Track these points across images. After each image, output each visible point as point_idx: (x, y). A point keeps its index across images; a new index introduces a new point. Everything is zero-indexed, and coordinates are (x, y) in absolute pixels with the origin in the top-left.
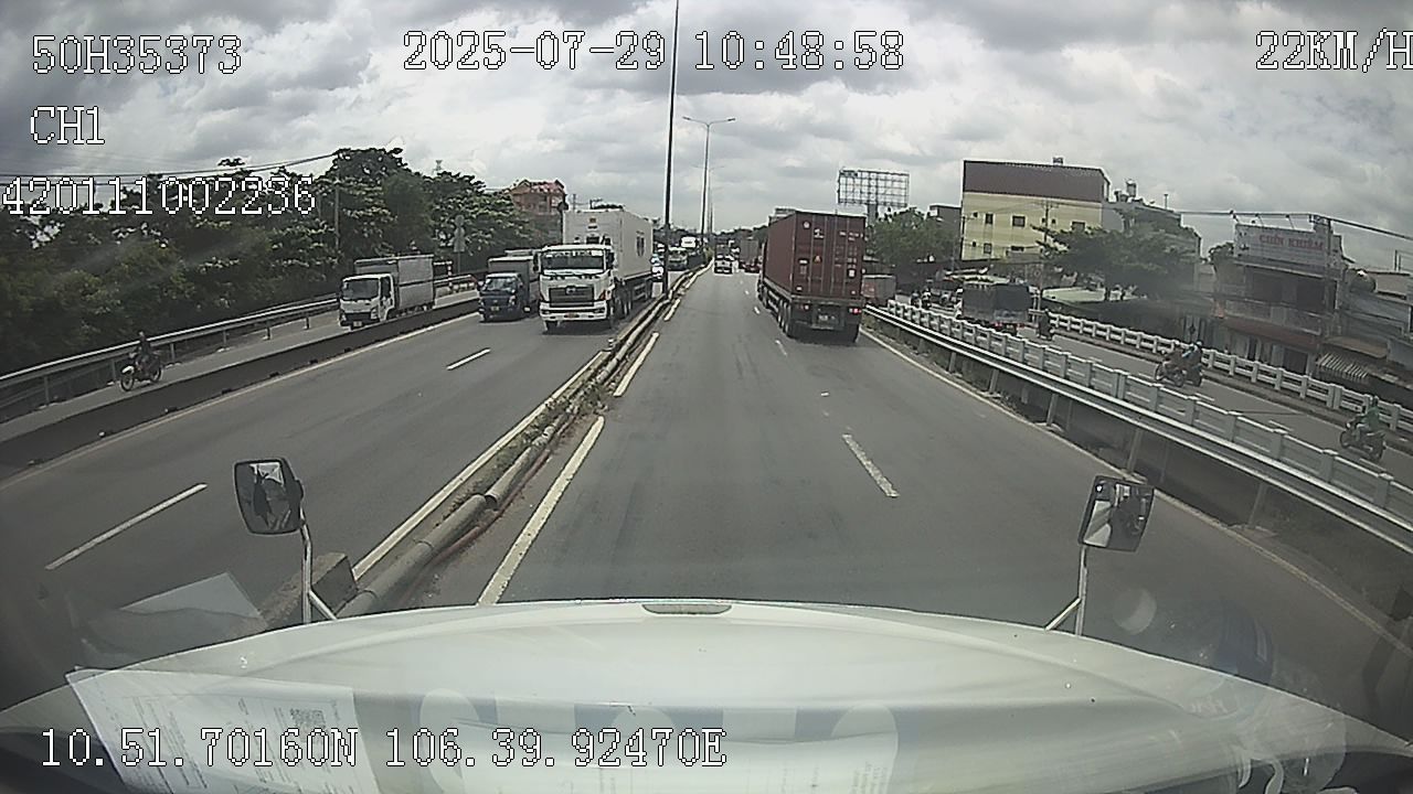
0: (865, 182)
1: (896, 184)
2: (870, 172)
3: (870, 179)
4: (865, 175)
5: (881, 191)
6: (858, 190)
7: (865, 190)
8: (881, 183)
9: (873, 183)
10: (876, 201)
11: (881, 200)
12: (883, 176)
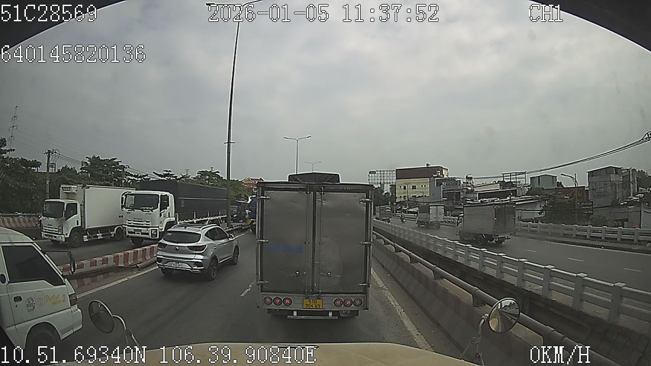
0: (379, 175)
1: (391, 175)
2: (380, 171)
3: (381, 174)
4: (379, 172)
5: (385, 178)
6: (376, 178)
7: (379, 178)
8: (385, 175)
9: (382, 175)
10: (384, 182)
11: (386, 182)
12: (386, 172)
